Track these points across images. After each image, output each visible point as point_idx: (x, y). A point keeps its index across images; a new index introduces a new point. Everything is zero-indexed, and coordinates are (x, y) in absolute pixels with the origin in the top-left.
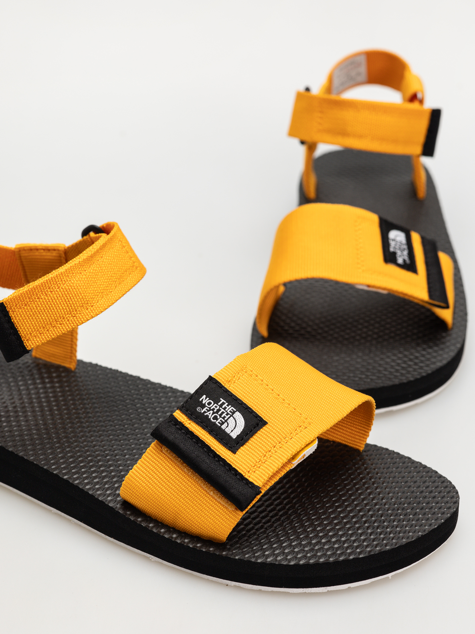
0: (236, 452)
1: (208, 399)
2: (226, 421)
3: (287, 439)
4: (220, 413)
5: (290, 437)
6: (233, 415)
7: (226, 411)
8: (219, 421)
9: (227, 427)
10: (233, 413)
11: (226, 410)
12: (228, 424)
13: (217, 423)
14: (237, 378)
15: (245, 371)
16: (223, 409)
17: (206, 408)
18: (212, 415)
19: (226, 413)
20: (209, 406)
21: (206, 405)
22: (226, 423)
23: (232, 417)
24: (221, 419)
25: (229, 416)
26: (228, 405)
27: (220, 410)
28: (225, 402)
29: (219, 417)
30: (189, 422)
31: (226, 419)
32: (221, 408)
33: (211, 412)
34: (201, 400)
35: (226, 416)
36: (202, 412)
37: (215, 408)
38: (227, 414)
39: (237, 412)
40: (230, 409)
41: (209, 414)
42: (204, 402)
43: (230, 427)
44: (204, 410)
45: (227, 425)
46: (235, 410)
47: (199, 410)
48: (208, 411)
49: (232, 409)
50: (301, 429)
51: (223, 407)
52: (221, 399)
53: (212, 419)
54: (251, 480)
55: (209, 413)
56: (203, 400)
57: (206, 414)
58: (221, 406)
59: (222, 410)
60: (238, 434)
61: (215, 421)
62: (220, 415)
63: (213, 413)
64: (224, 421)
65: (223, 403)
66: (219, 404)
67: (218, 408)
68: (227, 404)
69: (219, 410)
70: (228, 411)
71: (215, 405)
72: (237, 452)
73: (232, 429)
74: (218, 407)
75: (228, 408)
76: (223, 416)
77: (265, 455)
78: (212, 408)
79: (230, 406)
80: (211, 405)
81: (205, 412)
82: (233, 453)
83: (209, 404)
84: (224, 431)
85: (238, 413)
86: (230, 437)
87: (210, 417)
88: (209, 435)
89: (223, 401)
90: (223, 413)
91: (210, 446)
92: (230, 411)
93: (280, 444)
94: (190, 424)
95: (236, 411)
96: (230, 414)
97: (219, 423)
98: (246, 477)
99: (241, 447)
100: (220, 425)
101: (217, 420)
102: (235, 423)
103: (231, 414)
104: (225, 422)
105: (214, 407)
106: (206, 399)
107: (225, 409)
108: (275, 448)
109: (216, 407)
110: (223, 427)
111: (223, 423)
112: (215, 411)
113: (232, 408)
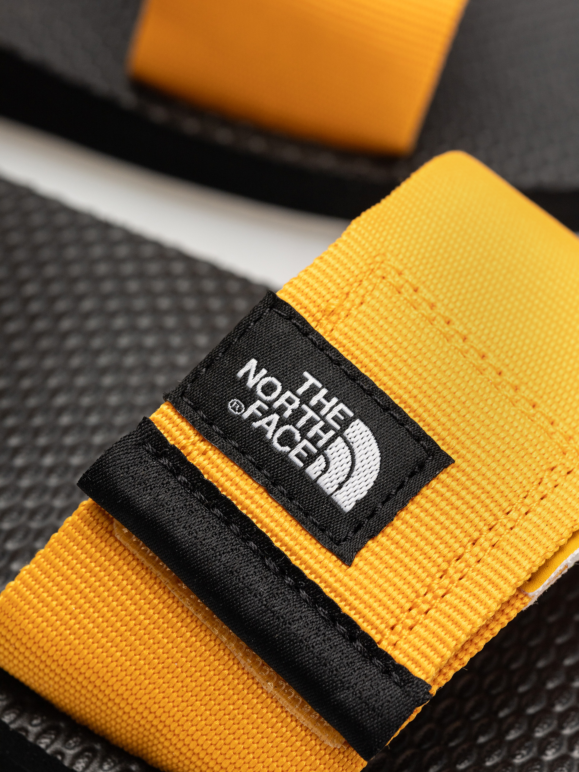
0: (352, 561)
1: (264, 372)
2: (321, 451)
3: (514, 515)
4: (302, 422)
5: (524, 510)
6: (343, 430)
7: (323, 418)
8: (298, 449)
9: (324, 471)
10: (345, 423)
11: (323, 412)
12: (327, 462)
13: (292, 455)
14: (358, 301)
15: (379, 273)
16: (313, 409)
17: (258, 403)
18: (278, 427)
19: (322, 423)
20: (268, 398)
21: (259, 393)
22: (321, 458)
23: (339, 439)
24: (305, 442)
25: (332, 433)
26: (327, 398)
27: (304, 413)
28: (319, 385)
29: (298, 437)
30: (203, 446)
31: (321, 443)
32: (304, 407)
33: (275, 418)
34: (241, 374)
35: (321, 433)
36: (246, 415)
37: (287, 405)
38: (326, 429)
39: (358, 421)
40: (335, 412)
41: (269, 424)
42: (251, 383)
43: (334, 472)
44: (253, 409)
45: (324, 465)
46: (351, 414)
47: (234, 409)
48: (266, 414)
49: (341, 412)
50: (555, 477)
51: (314, 402)
52: (306, 374)
53: (276, 444)
54: (399, 657)
55: (266, 420)
56: (247, 374)
57: (256, 425)
58: (305, 398)
59: (311, 414)
60: (360, 497)
61: (287, 449)
62: (304, 431)
63: (281, 423)
64: (315, 451)
65: (313, 390)
66: (300, 391)
67: (296, 405)
68: (324, 391)
69: (298, 414)
70: (329, 418)
71: (288, 394)
72: (356, 560)
73: (342, 479)
74: (297, 401)
75: (328, 405)
76: (311, 434)
77: (445, 572)
78: (276, 405)
79: (335, 400)
80: (274, 395)
81: (253, 418)
82: (344, 562)
83: (269, 389)
84: (313, 484)
85: (362, 424)
86: (334, 507)
87: (269, 435)
88: (265, 495)
89: (311, 380)
90: (311, 423)
91: (269, 534)
92: (335, 419)
93: (491, 534)
94: (204, 453)
95: (353, 419)
96: (334, 429)
97: (298, 456)
98: (384, 645)
99: (370, 542)
100: (301, 464)
101: (293, 445)
102: (349, 458)
103: (338, 427)
104: (318, 454)
105: (282, 401)
106: (257, 372)
107: (317, 409)
108: (476, 549)
109: (290, 401)
110: (313, 470)
111: (310, 459)
112: (287, 414)
113: (342, 406)
